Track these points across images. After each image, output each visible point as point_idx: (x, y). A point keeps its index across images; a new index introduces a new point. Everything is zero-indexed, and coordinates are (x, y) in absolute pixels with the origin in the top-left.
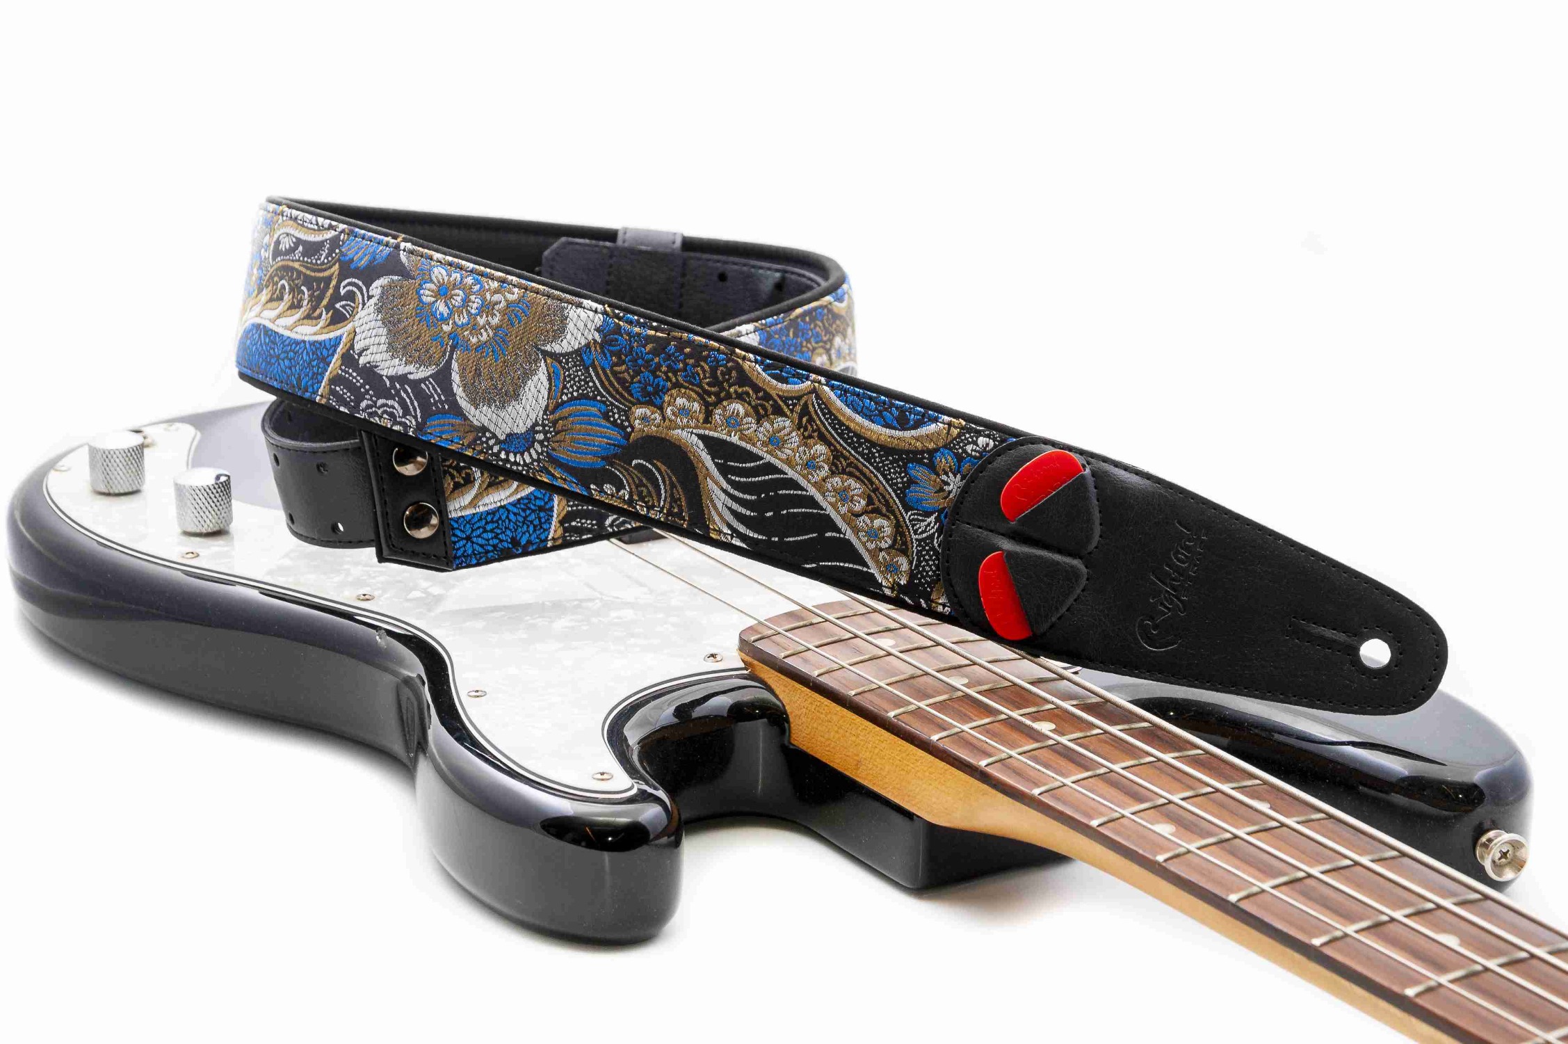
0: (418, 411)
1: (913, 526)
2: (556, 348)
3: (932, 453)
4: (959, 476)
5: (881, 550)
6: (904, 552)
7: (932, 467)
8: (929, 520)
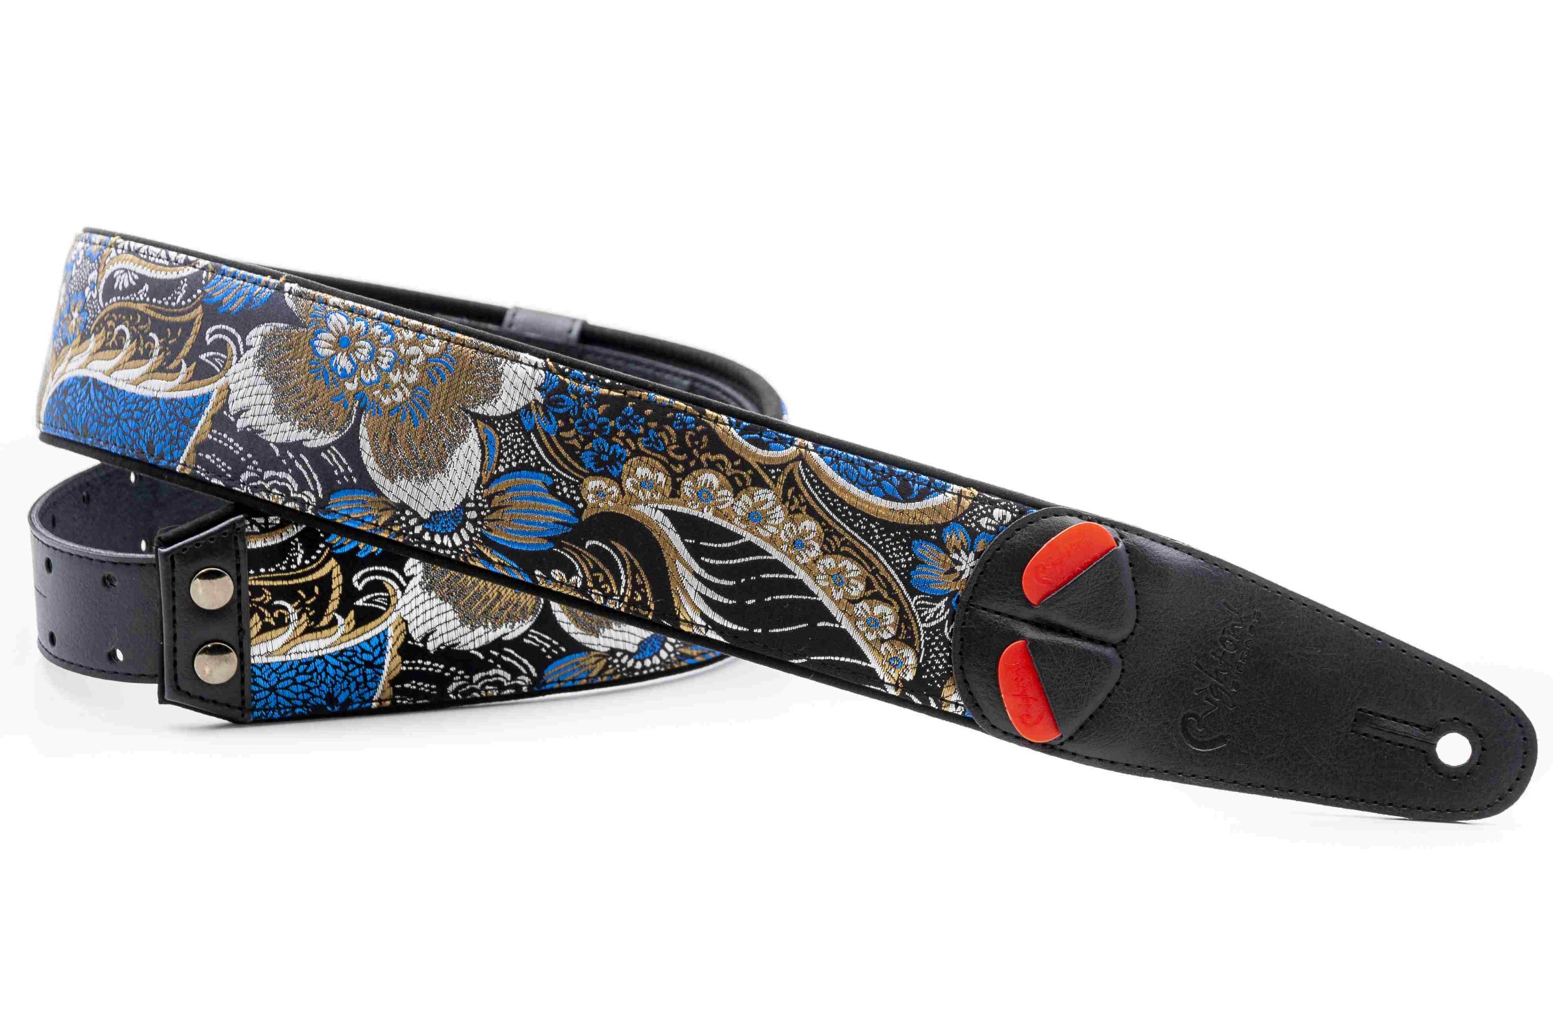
0: (318, 483)
1: (920, 612)
2: (489, 410)
3: (940, 528)
4: (972, 555)
5: (883, 641)
6: (910, 642)
7: (941, 544)
8: (938, 606)
